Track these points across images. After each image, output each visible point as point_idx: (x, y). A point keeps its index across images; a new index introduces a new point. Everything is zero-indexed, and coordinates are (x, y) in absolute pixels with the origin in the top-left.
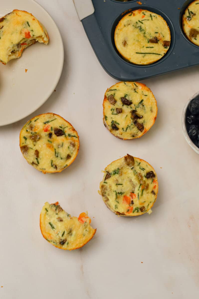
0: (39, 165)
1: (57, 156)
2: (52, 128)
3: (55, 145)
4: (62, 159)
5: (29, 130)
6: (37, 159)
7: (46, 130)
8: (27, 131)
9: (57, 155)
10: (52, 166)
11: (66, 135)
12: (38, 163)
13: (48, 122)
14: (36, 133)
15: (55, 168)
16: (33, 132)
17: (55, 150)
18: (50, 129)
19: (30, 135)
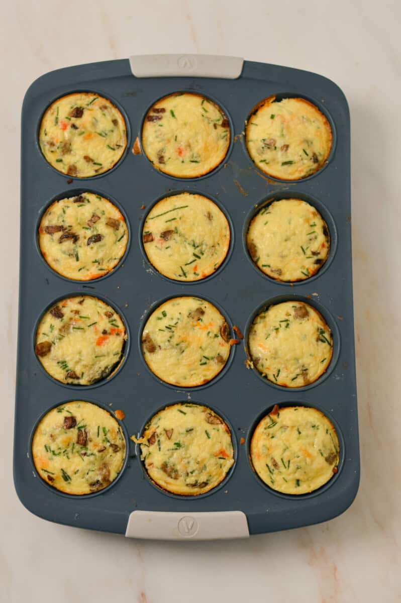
0: (103, 166)
1: (106, 134)
2: (67, 118)
3: (90, 129)
4: (112, 131)
5: (53, 149)
6: (95, 164)
7: (65, 127)
8: (52, 152)
9: (104, 135)
10: (114, 149)
11: (86, 108)
12: (101, 165)
13: (57, 118)
14: (61, 142)
15: (118, 148)
16: (58, 144)
17: (96, 132)
18: (66, 121)
19: (59, 151)
